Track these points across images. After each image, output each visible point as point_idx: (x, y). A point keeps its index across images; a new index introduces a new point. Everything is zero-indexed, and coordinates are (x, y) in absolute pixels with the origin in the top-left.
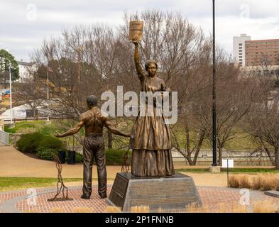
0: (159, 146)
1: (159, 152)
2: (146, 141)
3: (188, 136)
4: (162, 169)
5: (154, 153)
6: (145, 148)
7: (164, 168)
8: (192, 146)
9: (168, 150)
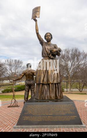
0: (51, 81)
1: (51, 85)
2: (42, 78)
3: (80, 85)
4: (53, 95)
5: (48, 86)
6: (41, 83)
7: (54, 95)
8: (81, 88)
9: (58, 84)
